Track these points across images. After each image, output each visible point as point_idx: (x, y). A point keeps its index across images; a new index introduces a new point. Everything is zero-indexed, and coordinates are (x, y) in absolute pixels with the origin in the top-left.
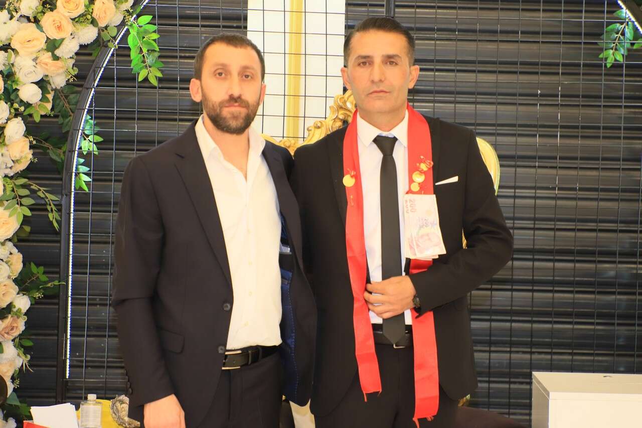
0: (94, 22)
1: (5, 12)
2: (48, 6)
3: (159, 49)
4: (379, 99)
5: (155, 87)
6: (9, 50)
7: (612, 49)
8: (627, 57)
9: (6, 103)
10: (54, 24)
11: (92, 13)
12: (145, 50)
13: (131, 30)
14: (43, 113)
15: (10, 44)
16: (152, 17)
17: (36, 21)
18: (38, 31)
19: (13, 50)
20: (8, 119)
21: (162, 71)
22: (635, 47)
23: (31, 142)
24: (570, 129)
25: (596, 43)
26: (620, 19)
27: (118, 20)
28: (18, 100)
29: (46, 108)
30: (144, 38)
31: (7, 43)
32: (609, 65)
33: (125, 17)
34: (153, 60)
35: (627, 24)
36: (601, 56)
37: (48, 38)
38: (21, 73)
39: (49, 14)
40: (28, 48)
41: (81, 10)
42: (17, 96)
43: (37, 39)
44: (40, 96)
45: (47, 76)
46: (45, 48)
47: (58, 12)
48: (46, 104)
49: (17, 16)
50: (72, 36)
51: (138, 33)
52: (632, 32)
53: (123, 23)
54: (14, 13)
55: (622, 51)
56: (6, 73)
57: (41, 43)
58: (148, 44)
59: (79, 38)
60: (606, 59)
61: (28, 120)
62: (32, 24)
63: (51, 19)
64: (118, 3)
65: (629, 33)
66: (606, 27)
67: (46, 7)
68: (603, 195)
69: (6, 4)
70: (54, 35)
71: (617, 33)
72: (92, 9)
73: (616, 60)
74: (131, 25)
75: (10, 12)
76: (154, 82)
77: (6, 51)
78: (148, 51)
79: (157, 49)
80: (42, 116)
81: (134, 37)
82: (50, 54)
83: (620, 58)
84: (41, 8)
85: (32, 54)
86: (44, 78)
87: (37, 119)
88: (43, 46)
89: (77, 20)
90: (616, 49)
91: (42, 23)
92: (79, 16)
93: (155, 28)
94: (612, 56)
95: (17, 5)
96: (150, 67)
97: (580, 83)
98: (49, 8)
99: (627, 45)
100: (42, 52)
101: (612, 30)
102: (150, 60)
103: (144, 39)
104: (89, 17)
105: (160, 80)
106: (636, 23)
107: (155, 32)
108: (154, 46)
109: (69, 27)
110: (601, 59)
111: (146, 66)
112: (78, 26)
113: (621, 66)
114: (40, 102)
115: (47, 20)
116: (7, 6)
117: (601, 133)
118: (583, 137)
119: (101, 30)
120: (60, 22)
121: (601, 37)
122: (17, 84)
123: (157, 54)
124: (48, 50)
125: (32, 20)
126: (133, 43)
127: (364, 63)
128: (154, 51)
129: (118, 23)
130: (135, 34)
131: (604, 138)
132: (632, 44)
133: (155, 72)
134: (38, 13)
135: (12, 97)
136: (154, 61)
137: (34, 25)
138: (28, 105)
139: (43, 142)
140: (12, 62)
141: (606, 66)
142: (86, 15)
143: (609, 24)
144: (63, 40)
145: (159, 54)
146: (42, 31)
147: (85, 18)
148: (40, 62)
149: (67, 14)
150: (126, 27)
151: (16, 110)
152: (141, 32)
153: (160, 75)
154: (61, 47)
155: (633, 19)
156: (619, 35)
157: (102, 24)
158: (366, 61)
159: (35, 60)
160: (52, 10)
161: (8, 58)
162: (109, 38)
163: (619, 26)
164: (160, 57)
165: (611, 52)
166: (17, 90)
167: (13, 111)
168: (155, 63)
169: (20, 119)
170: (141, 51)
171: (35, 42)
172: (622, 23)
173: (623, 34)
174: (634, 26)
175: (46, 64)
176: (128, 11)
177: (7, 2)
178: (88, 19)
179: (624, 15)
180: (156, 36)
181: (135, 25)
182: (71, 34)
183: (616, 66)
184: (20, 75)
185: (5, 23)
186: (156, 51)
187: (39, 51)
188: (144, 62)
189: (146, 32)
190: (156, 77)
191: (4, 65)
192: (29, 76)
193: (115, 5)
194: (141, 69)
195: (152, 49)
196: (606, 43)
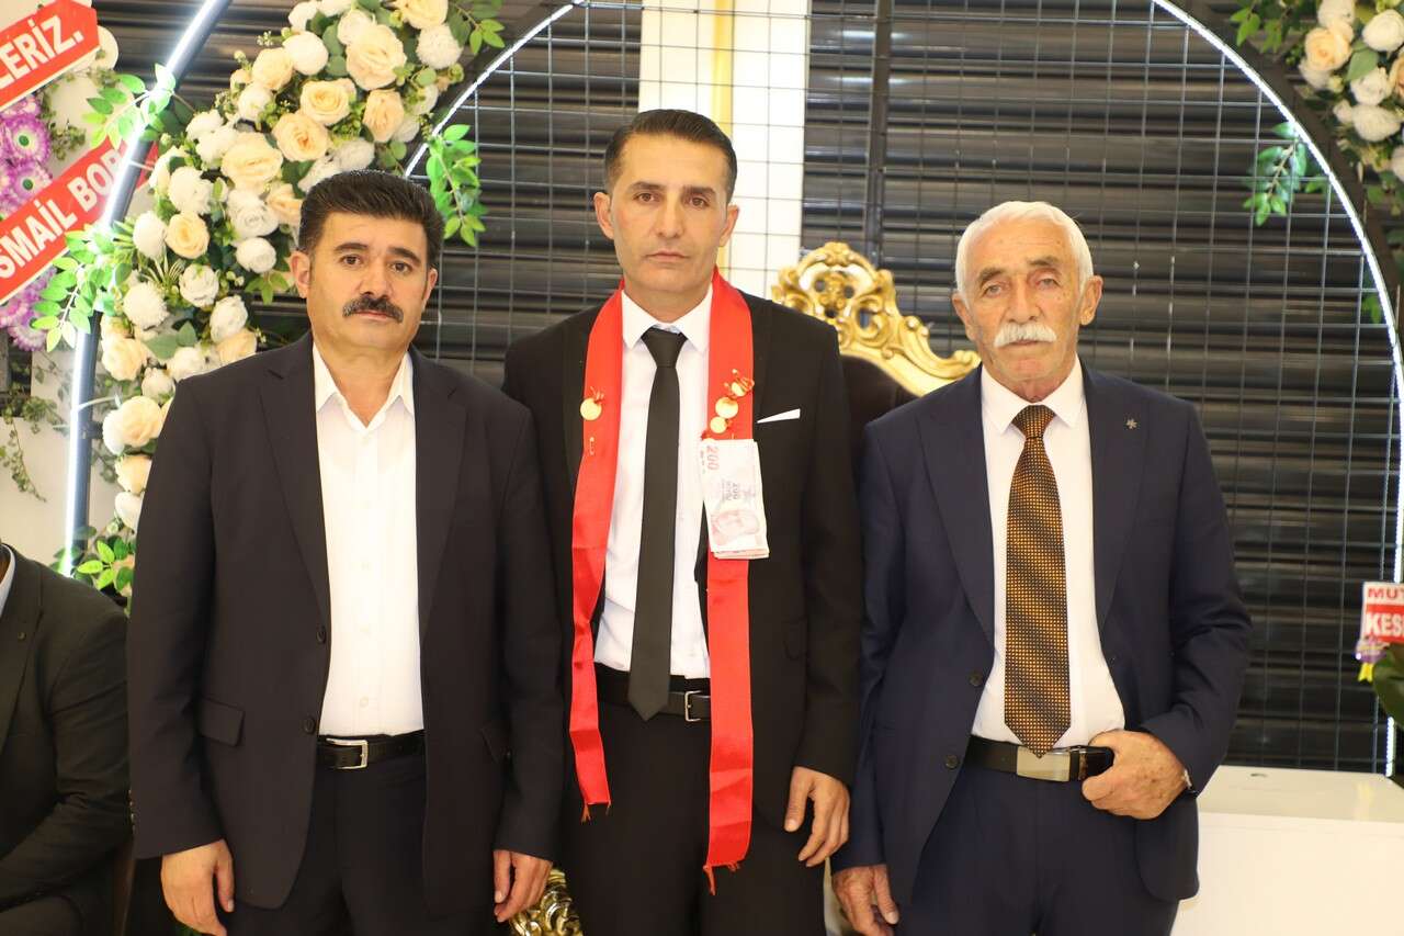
0: (365, 133)
1: (214, 113)
2: (286, 104)
3: (480, 183)
4: (668, 268)
6: (219, 179)
7: (1267, 191)
8: (1296, 207)
9: (214, 270)
10: (297, 134)
11: (362, 117)
12: (455, 185)
13: (432, 151)
14: (281, 291)
15: (219, 168)
16: (468, 127)
17: (266, 129)
18: (269, 147)
19: (226, 179)
20: (217, 299)
21: (483, 222)
22: (1309, 188)
23: (259, 340)
24: (1189, 333)
26: (1284, 139)
27: (409, 130)
28: (235, 266)
29: (283, 281)
30: (454, 163)
31: (214, 166)
32: (1260, 221)
33: (421, 127)
34: (468, 202)
35: (1297, 150)
36: (1247, 204)
37: (286, 161)
38: (239, 218)
39: (287, 117)
40: (248, 175)
41: (343, 111)
42: (234, 260)
43: (266, 160)
44: (272, 261)
45: (287, 226)
46: (280, 176)
47: (303, 114)
48: (284, 275)
49: (233, 119)
50: (329, 157)
51: (444, 156)
52: (1304, 163)
53: (419, 139)
54: (227, 115)
55: (1285, 196)
56: (214, 219)
57: (273, 168)
58: (460, 173)
59: (340, 161)
60: (1256, 209)
61: (251, 301)
62: (259, 134)
63: (290, 126)
64: (410, 102)
65: (1298, 166)
66: (1259, 152)
67: (283, 106)
68: (1245, 446)
69: (215, 99)
70: (298, 155)
71: (1277, 163)
72: (363, 111)
73: (1272, 211)
74: (433, 142)
75: (222, 114)
76: (470, 239)
77: (213, 179)
78: (461, 186)
79: (477, 183)
80: (277, 298)
81: (437, 163)
82: (289, 187)
83: (1280, 209)
84: (273, 106)
85: (257, 185)
86: (282, 230)
87: (268, 300)
88: (277, 171)
89: (335, 128)
90: (1274, 193)
91: (276, 132)
92: (341, 123)
93: (475, 145)
94: (1266, 205)
95: (233, 101)
96: (464, 214)
97: (1210, 253)
98: (289, 108)
99: (1295, 185)
100: (275, 184)
101: (1268, 159)
102: (462, 203)
103: (455, 166)
104: (357, 124)
105: (481, 237)
106: (1312, 146)
107: (474, 152)
108: (471, 178)
109: (322, 142)
110: (1248, 210)
111: (457, 213)
112: (339, 139)
113: (1282, 224)
114: (274, 271)
115: (285, 127)
116: (217, 103)
117: (1245, 341)
118: (1212, 348)
119: (378, 147)
120: (307, 133)
121: (1249, 171)
122: (232, 239)
123: (476, 192)
124: (286, 179)
125: (259, 127)
126: (437, 172)
127: (646, 196)
128: (470, 186)
129: (411, 137)
130: (440, 156)
131: (1249, 349)
132: (1304, 184)
133: (472, 223)
134: (268, 115)
135: (226, 261)
136: (471, 204)
137: (261, 136)
138: (251, 276)
139: (282, 339)
140: (222, 200)
141: (1254, 222)
142: (351, 121)
143: (1263, 147)
144: (311, 163)
145: (480, 192)
146: (278, 148)
147: (350, 125)
148: (271, 202)
149: (318, 118)
150: (425, 146)
151: (231, 283)
152: (450, 154)
153: (480, 228)
154: (309, 175)
155: (1307, 139)
156: (1280, 168)
157: (382, 138)
158: (650, 193)
159: (263, 197)
160: (293, 110)
161: (215, 193)
162: (394, 162)
163: (1283, 153)
164: (482, 199)
165: (1265, 197)
166: (232, 249)
167: (224, 284)
168: (473, 206)
169: (237, 298)
170: (449, 188)
171: (262, 166)
172: (1286, 147)
173: (1288, 165)
174: (1308, 151)
175: (283, 205)
176: (426, 116)
177: (217, 96)
178: (355, 129)
179: (1291, 131)
180: (474, 161)
181: (440, 141)
182: (327, 154)
183: (1274, 224)
184: (237, 223)
185: (213, 132)
186: (474, 187)
187: (271, 182)
188: (454, 203)
189: (459, 154)
190: (474, 231)
191: (210, 204)
192: (252, 224)
193: (405, 106)
194: (450, 216)
195: (468, 183)
196: (1258, 181)
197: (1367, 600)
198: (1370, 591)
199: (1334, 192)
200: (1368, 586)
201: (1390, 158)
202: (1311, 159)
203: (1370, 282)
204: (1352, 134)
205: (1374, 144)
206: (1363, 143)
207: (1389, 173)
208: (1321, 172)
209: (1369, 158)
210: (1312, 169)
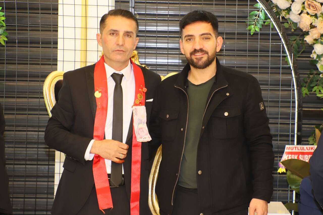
3: (6, 25)
4: (119, 55)
5: (4, 46)
8: (260, 29)
16: (2, 8)
21: (7, 37)
22: (266, 24)
25: (244, 22)
26: (258, 8)
32: (252, 34)
34: (2, 31)
35: (261, 11)
36: (247, 29)
52: (264, 15)
55: (259, 26)
60: (250, 30)
65: (262, 16)
66: (249, 13)
71: (256, 16)
73: (255, 31)
76: (3, 43)
79: (5, 25)
83: (257, 30)
90: (255, 25)
93: (4, 14)
94: (253, 29)
96: (1, 35)
97: (235, 43)
99: (261, 22)
101: (253, 15)
105: (7, 42)
106: (266, 11)
107: (3, 16)
108: (3, 24)
113: (257, 34)
121: (247, 18)
123: (4, 28)
127: (113, 34)
128: (3, 26)
132: (264, 22)
133: (3, 38)
136: (3, 32)
141: (250, 34)
143: (251, 11)
145: (6, 28)
153: (6, 39)
155: (264, 9)
156: (257, 17)
158: (114, 33)
163: (256, 12)
164: (6, 30)
165: (253, 26)
168: (3, 33)
172: (258, 11)
173: (259, 17)
174: (265, 12)
179: (259, 6)
180: (3, 18)
183: (256, 34)
190: (4, 40)
195: (2, 25)
196: (250, 21)
197: (286, 150)
198: (287, 148)
199: (273, 24)
200: (287, 146)
201: (289, 14)
202: (266, 14)
203: (284, 52)
204: (277, 7)
205: (284, 10)
206: (281, 9)
207: (289, 19)
208: (269, 18)
209: (283, 14)
210: (267, 18)
